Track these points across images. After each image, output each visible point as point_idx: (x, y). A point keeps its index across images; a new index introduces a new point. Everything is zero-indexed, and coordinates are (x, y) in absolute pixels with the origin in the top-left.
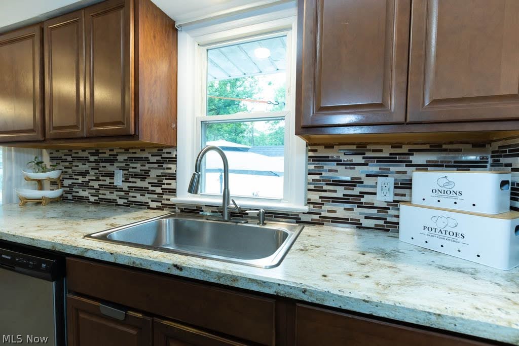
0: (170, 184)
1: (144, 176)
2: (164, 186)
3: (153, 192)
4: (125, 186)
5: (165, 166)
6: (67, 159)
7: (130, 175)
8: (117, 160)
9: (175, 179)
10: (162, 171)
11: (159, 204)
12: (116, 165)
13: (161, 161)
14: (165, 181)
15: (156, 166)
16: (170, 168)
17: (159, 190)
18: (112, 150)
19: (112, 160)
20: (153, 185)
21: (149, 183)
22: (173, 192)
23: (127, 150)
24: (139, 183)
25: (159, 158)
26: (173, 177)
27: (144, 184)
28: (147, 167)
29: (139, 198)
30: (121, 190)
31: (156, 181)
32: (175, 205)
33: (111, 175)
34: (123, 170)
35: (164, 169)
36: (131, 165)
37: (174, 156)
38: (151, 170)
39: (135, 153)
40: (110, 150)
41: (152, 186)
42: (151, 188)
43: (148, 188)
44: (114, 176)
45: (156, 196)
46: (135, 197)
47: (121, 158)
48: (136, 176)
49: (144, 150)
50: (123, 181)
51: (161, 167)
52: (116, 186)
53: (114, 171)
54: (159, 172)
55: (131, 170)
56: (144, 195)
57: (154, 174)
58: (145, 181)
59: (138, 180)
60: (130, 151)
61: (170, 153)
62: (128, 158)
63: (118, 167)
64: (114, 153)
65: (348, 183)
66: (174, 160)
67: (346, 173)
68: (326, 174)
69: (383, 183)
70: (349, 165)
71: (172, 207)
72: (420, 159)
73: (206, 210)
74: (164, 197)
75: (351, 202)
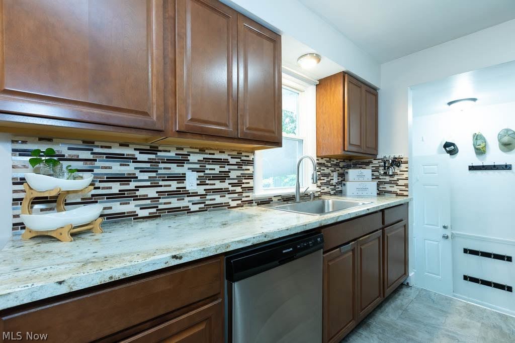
0: (249, 183)
1: (223, 177)
2: (243, 186)
3: (234, 192)
4: (201, 190)
5: (244, 167)
7: (206, 177)
8: (189, 160)
9: (252, 179)
10: (242, 172)
11: (239, 202)
12: (186, 166)
13: (240, 163)
14: (244, 181)
15: (236, 167)
16: (249, 170)
17: (239, 189)
18: (182, 149)
19: (181, 161)
20: (233, 185)
21: (229, 184)
22: (251, 189)
23: (202, 151)
24: (218, 185)
25: (239, 160)
26: (251, 177)
27: (225, 185)
28: (227, 168)
29: (218, 199)
30: (195, 194)
31: (236, 181)
32: (252, 200)
33: (181, 178)
34: (197, 172)
35: (243, 170)
36: (208, 166)
37: (251, 159)
38: (231, 171)
39: (213, 154)
40: (178, 149)
41: (232, 186)
42: (231, 188)
43: (228, 188)
44: (185, 180)
45: (236, 195)
46: (214, 199)
47: (193, 158)
48: (215, 178)
49: (224, 152)
50: (198, 185)
51: (240, 169)
52: (188, 191)
53: (185, 174)
54: (239, 173)
55: (207, 172)
56: (225, 196)
57: (233, 174)
58: (224, 182)
59: (217, 182)
60: (207, 151)
61: (248, 156)
62: (204, 158)
63: (189, 169)
64: (185, 152)
65: (327, 175)
66: (251, 163)
67: (327, 171)
68: (322, 171)
69: (335, 175)
70: (328, 167)
71: (250, 202)
72: (341, 164)
73: (275, 199)
74: (244, 195)
75: (328, 184)
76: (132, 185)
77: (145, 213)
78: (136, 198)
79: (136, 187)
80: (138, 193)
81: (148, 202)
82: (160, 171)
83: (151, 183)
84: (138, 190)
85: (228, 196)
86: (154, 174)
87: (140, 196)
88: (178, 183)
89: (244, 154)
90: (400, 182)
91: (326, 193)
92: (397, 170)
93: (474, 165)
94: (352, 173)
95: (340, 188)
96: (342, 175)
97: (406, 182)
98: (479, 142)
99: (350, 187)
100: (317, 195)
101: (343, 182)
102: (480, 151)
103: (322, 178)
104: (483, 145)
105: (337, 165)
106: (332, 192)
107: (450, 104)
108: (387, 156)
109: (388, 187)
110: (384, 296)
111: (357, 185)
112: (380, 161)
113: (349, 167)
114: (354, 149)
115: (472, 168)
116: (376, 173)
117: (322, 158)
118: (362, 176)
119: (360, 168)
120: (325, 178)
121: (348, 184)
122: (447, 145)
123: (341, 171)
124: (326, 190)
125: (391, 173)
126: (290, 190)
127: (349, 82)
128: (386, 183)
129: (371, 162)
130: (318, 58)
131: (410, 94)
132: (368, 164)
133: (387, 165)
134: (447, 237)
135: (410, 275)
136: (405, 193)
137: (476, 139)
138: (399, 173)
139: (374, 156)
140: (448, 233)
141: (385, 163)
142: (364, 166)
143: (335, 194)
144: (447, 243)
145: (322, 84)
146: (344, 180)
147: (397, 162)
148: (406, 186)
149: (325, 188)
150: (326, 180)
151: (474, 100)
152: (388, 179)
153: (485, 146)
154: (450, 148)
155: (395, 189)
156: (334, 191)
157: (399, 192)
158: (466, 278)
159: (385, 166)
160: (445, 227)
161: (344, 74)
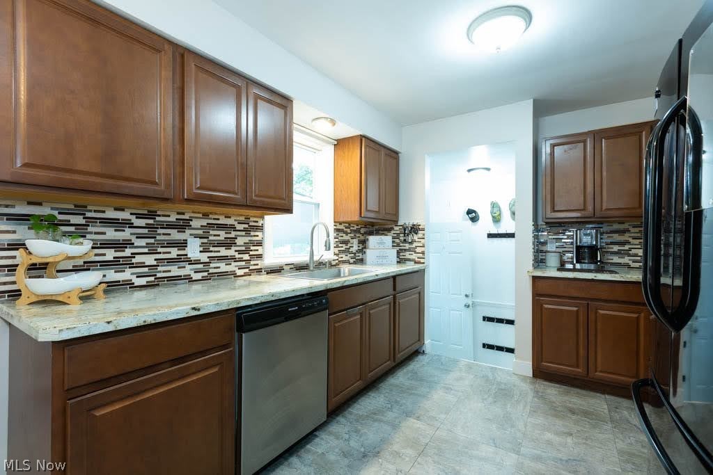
0: (257, 250)
1: (229, 244)
2: (251, 253)
3: (241, 260)
4: (204, 257)
5: (252, 233)
6: (69, 221)
7: (210, 244)
8: (191, 226)
9: (262, 246)
10: (250, 238)
11: (247, 270)
12: (188, 232)
13: (248, 228)
14: (252, 248)
15: (243, 233)
16: (258, 236)
17: (246, 257)
18: (183, 214)
19: (182, 226)
20: (240, 252)
21: (236, 251)
22: (260, 256)
23: (206, 215)
24: (223, 252)
25: (246, 226)
26: (260, 244)
27: (231, 252)
28: (233, 234)
29: (223, 267)
30: (198, 262)
31: (243, 248)
32: (261, 269)
33: (182, 245)
34: (200, 238)
35: (252, 236)
36: (212, 232)
37: (261, 225)
38: (238, 238)
39: (218, 219)
40: (179, 213)
41: (239, 254)
42: (237, 256)
43: (234, 256)
44: (186, 246)
45: (243, 263)
46: (219, 268)
47: (196, 223)
48: (220, 244)
49: (230, 217)
50: (201, 252)
51: (248, 234)
52: (190, 258)
53: (186, 240)
54: (247, 239)
55: (211, 238)
56: (230, 264)
57: (240, 241)
58: (230, 249)
59: (222, 249)
60: (210, 216)
61: (257, 222)
62: (208, 224)
63: (191, 235)
64: (186, 217)
65: (346, 242)
66: (261, 228)
67: (346, 238)
68: (340, 238)
69: (355, 241)
70: (347, 233)
71: (259, 271)
72: (362, 231)
73: (286, 268)
74: (252, 263)
75: (347, 251)
76: (128, 252)
77: (143, 281)
78: (132, 266)
79: (132, 254)
80: (134, 261)
81: (146, 270)
82: (158, 238)
83: (149, 250)
84: (134, 257)
85: (234, 264)
86: (152, 241)
87: (136, 263)
88: (178, 250)
89: (252, 219)
90: (419, 250)
91: (344, 262)
92: (416, 237)
93: (491, 232)
94: (373, 240)
95: (360, 256)
96: (363, 243)
97: (423, 249)
98: (495, 210)
99: (370, 254)
100: (334, 263)
101: (364, 250)
102: (496, 220)
103: (340, 245)
104: (498, 213)
105: (358, 231)
106: (352, 261)
107: (469, 171)
108: (407, 224)
109: (407, 255)
110: (394, 361)
111: (377, 253)
112: (401, 227)
113: (371, 233)
114: (372, 215)
115: (490, 236)
116: (397, 241)
117: (340, 224)
118: (382, 243)
119: (382, 234)
120: (344, 245)
121: (368, 251)
122: (469, 212)
123: (362, 238)
124: (345, 258)
125: (410, 241)
126: (303, 258)
127: (366, 146)
128: (405, 250)
129: (392, 229)
130: (333, 122)
131: (428, 160)
132: (390, 230)
133: (406, 232)
134: (468, 306)
135: (426, 342)
136: (422, 261)
137: (493, 207)
138: (417, 240)
139: (395, 222)
140: (469, 302)
141: (405, 230)
142: (385, 232)
143: (355, 263)
144: (469, 311)
145: (340, 144)
146: (365, 248)
147: (415, 229)
148: (423, 253)
149: (343, 256)
150: (344, 247)
151: (488, 169)
152: (407, 246)
153: (500, 215)
154: (473, 215)
155: (414, 256)
156: (354, 260)
157: (417, 259)
158: (484, 346)
159: (405, 233)
160: (467, 296)
161: (362, 137)
